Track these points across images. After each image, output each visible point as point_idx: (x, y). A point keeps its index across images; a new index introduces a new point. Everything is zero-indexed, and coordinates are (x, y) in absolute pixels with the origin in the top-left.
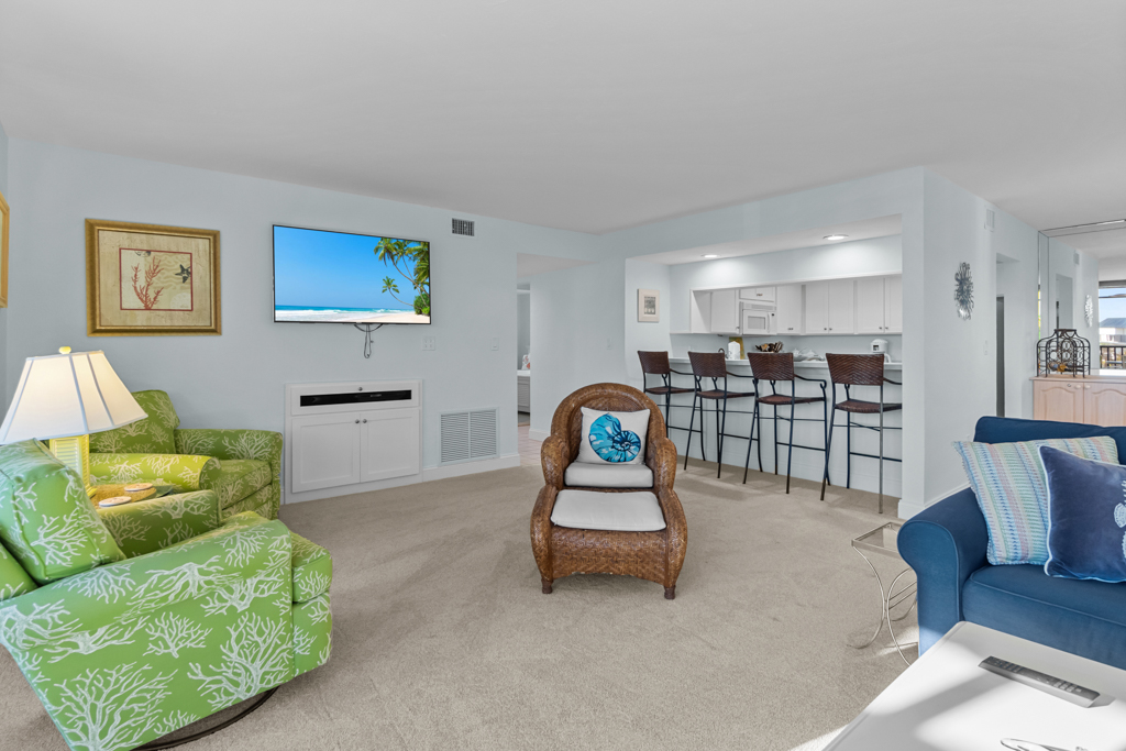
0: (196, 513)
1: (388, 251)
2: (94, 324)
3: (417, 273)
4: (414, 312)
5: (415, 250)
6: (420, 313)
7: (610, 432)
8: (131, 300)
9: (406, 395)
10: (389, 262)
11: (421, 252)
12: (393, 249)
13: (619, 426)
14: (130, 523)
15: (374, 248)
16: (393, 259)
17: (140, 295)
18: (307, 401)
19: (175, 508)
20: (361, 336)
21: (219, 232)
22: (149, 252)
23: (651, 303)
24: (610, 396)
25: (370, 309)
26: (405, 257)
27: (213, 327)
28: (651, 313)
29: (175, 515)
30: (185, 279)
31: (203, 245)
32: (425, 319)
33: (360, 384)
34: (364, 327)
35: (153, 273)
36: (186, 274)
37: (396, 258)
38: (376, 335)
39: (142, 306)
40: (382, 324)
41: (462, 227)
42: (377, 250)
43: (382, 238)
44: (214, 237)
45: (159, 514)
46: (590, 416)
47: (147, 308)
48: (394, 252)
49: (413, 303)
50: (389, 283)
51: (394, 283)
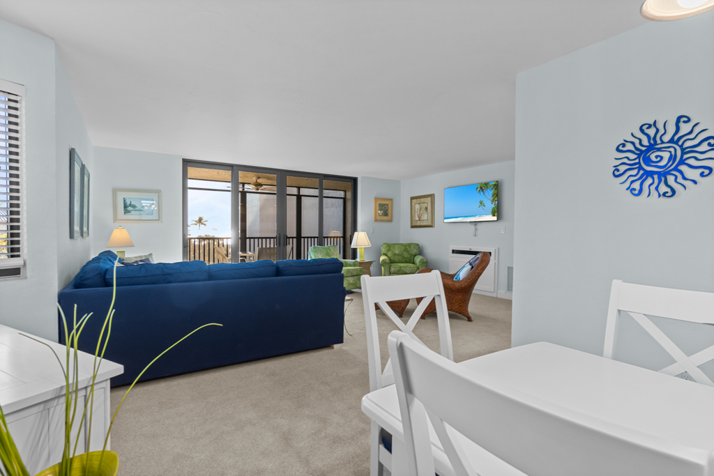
1: (481, 188)
2: (411, 223)
3: (493, 196)
6: (494, 215)
8: (417, 219)
10: (482, 193)
11: (495, 185)
12: (483, 187)
17: (419, 216)
18: (454, 252)
20: (472, 227)
25: (474, 216)
32: (495, 218)
33: (471, 247)
35: (420, 210)
36: (426, 208)
42: (477, 188)
50: (481, 203)
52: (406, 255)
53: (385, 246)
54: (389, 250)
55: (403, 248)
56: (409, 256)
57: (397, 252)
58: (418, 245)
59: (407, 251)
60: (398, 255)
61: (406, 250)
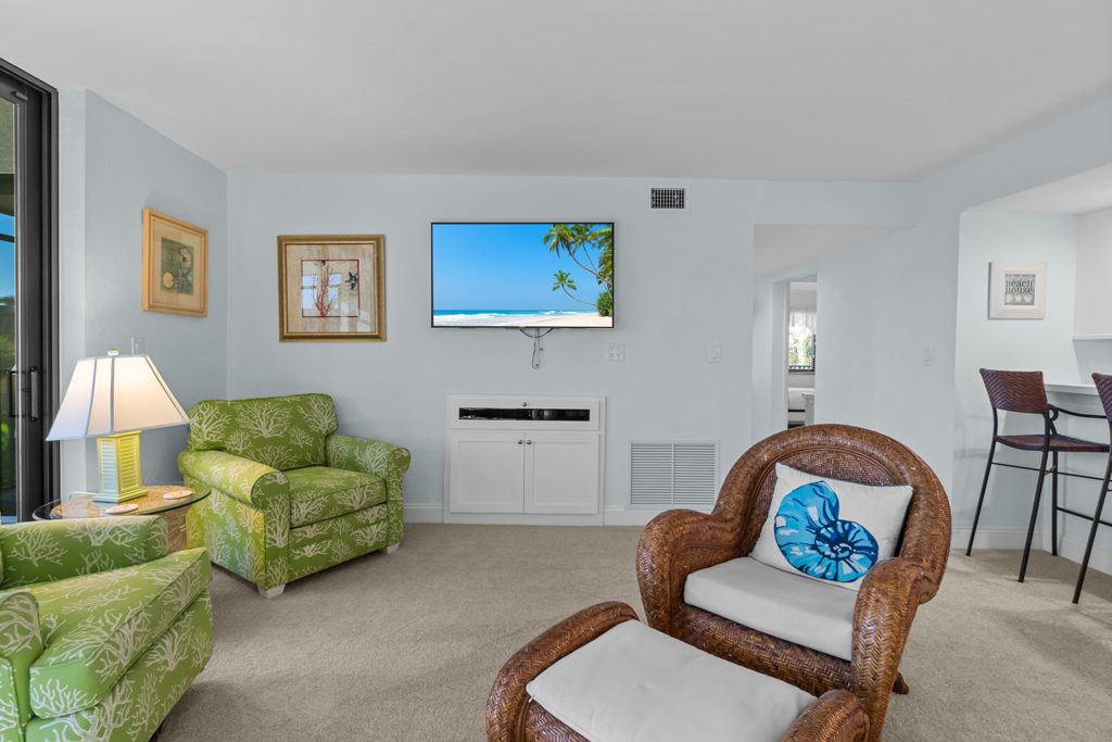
0: (118, 543)
1: (562, 238)
4: (597, 314)
5: (601, 234)
7: (815, 519)
9: (582, 415)
10: (564, 252)
12: (570, 235)
13: (835, 510)
14: (48, 543)
15: (544, 236)
16: (568, 248)
18: (465, 413)
19: (99, 534)
20: (527, 342)
21: (383, 237)
22: (324, 261)
23: (1022, 287)
24: (839, 450)
26: (586, 244)
27: (376, 333)
28: (1023, 303)
29: (96, 542)
30: (353, 286)
31: (369, 249)
32: (607, 321)
34: (533, 333)
36: (354, 280)
37: (573, 246)
38: (547, 341)
39: (319, 313)
40: (552, 328)
41: (666, 199)
42: (547, 239)
43: (555, 224)
44: (378, 242)
45: (80, 537)
46: (788, 480)
47: (323, 316)
48: (571, 239)
49: (596, 302)
50: (562, 278)
51: (569, 278)
52: (301, 439)
53: (210, 413)
54: (232, 428)
55: (287, 413)
56: (309, 442)
57: (266, 434)
58: (328, 398)
59: (305, 426)
60: (273, 441)
61: (298, 421)
